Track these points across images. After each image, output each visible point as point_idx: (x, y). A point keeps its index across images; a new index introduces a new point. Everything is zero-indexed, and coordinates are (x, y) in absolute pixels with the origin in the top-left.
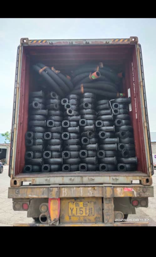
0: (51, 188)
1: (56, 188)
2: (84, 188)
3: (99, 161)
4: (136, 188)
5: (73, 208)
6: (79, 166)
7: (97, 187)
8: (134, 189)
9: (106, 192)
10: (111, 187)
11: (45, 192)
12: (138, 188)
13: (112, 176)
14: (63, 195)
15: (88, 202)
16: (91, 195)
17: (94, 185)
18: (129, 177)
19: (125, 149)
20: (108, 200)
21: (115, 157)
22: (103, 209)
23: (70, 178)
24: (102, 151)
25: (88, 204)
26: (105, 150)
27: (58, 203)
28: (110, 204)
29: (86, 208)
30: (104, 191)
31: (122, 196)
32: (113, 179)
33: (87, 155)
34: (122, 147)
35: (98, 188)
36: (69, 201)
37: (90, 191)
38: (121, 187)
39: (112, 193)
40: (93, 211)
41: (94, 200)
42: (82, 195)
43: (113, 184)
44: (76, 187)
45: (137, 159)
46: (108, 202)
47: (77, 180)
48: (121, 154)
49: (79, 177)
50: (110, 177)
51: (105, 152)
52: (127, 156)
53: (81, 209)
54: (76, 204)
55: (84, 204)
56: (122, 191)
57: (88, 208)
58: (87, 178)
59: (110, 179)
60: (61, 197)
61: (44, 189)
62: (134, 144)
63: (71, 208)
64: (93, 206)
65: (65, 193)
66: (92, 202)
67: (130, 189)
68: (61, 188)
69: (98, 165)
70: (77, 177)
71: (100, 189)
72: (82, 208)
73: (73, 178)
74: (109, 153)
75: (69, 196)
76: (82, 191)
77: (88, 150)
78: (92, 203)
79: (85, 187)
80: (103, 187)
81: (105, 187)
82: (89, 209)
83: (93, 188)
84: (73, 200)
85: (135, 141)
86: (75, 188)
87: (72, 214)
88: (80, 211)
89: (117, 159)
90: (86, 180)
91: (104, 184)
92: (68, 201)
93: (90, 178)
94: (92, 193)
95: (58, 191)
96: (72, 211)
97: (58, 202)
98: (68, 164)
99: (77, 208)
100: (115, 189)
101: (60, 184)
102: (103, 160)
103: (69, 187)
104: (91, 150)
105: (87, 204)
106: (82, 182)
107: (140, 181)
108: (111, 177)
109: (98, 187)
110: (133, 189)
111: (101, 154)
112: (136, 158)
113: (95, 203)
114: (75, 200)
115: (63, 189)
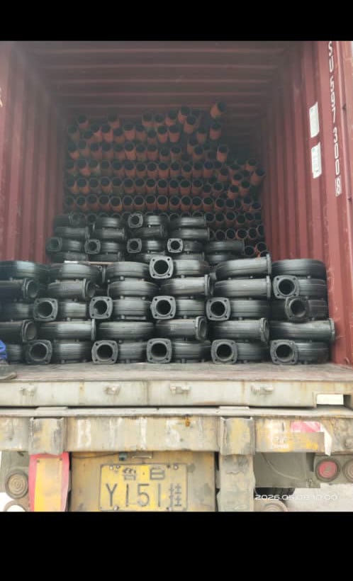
0: (37, 420)
1: (55, 421)
2: (151, 420)
3: (212, 330)
4: (333, 421)
5: (116, 486)
6: (145, 347)
7: (198, 416)
8: (326, 427)
9: (227, 438)
10: (249, 417)
11: (16, 432)
12: (341, 424)
13: (250, 381)
14: (78, 445)
15: (169, 466)
16: (176, 445)
17: (187, 411)
18: (310, 385)
19: (297, 294)
20: (235, 460)
21: (262, 319)
22: (217, 491)
23: (107, 384)
24: (221, 300)
25: (168, 471)
26: (232, 298)
27: (63, 469)
28: (241, 475)
29: (159, 485)
30: (222, 433)
31: (285, 448)
32: (255, 392)
33: (174, 313)
34: (286, 287)
35: (200, 420)
36: (102, 461)
37: (174, 432)
38: (282, 417)
39: (248, 439)
40: (183, 496)
41: (188, 460)
42: (144, 445)
43: (251, 407)
44: (123, 417)
45: (336, 325)
46: (234, 468)
47: (131, 393)
48: (283, 310)
49: (138, 385)
50: (244, 385)
51: (231, 305)
52: (300, 315)
53: (143, 489)
54: (125, 471)
55: (153, 471)
56: (286, 431)
57: (165, 484)
58: (164, 385)
59: (244, 389)
60: (72, 448)
61: (16, 422)
62: (325, 279)
63: (107, 485)
64: (184, 477)
65: (85, 437)
66: (180, 466)
67: (312, 424)
68: (72, 421)
69: (208, 342)
70: (129, 384)
71: (209, 424)
72: (147, 485)
73: (114, 386)
74: (243, 305)
75: (99, 448)
76: (143, 431)
77: (177, 296)
78: (182, 469)
79: (154, 416)
80: (217, 417)
81: (226, 417)
82: (171, 490)
83: (184, 421)
84: (116, 460)
85: (331, 270)
86: (120, 420)
87: (111, 505)
88: (140, 494)
89: (268, 325)
90: (160, 392)
91: (221, 407)
92: (97, 462)
93: (174, 385)
94: (178, 439)
95: (59, 432)
96: (111, 493)
97: (61, 467)
98: (113, 339)
99: (128, 486)
100: (260, 424)
101: (71, 407)
102: (225, 328)
103: (100, 417)
104: (188, 296)
105: (163, 473)
106: (148, 399)
107: (346, 397)
108: (248, 385)
109: (202, 416)
110: (321, 426)
111: (219, 309)
112: (333, 323)
113: (190, 469)
114: (122, 459)
115: (80, 422)
